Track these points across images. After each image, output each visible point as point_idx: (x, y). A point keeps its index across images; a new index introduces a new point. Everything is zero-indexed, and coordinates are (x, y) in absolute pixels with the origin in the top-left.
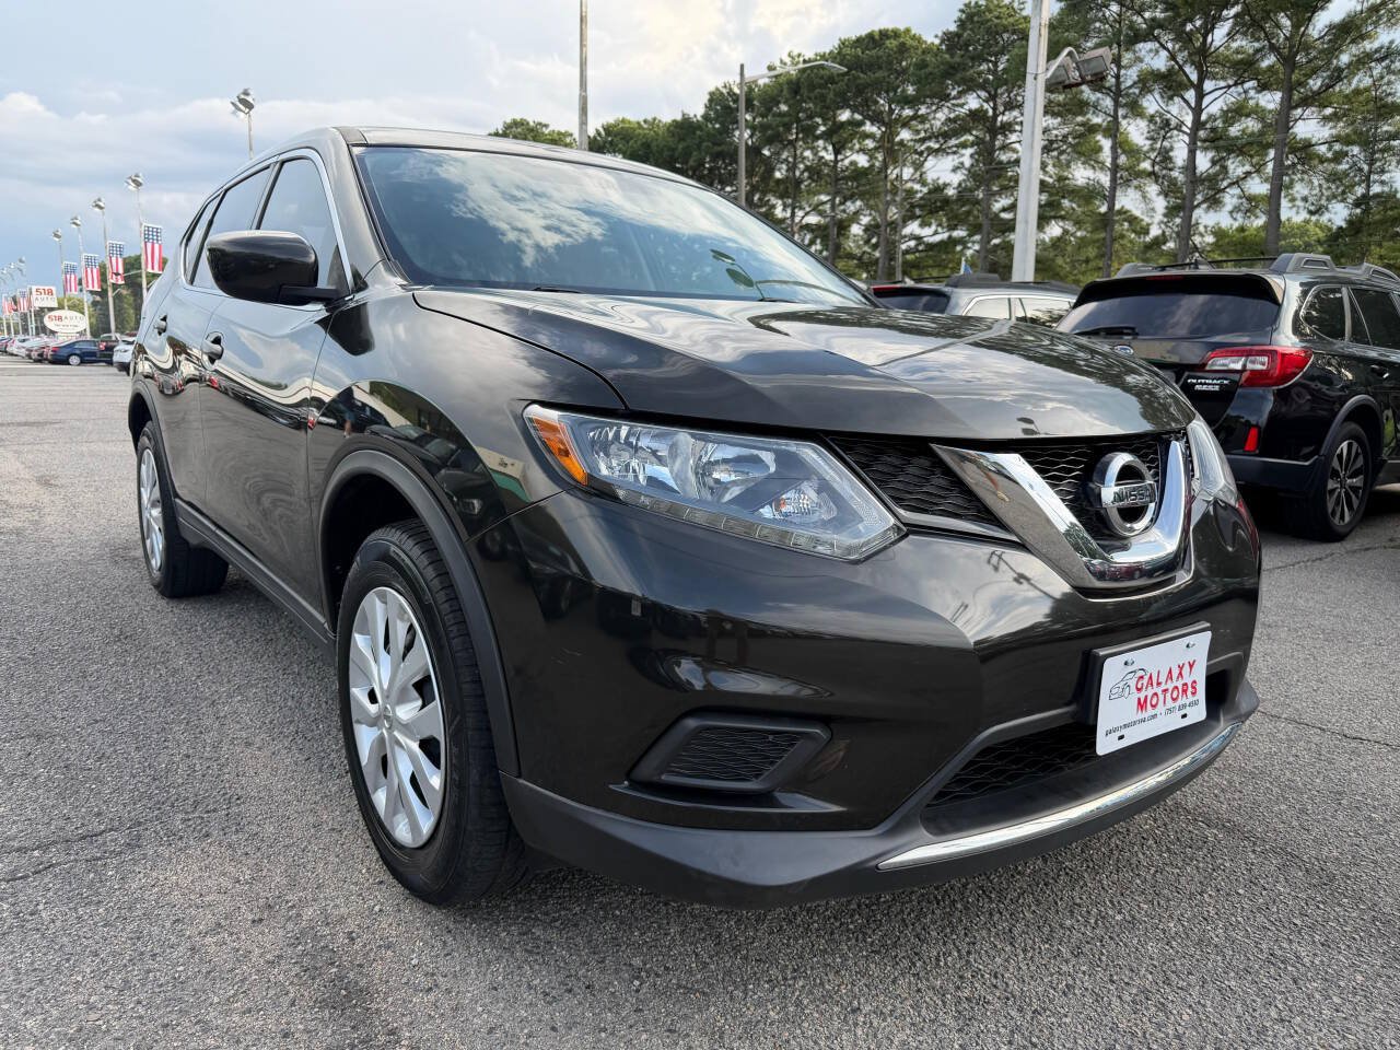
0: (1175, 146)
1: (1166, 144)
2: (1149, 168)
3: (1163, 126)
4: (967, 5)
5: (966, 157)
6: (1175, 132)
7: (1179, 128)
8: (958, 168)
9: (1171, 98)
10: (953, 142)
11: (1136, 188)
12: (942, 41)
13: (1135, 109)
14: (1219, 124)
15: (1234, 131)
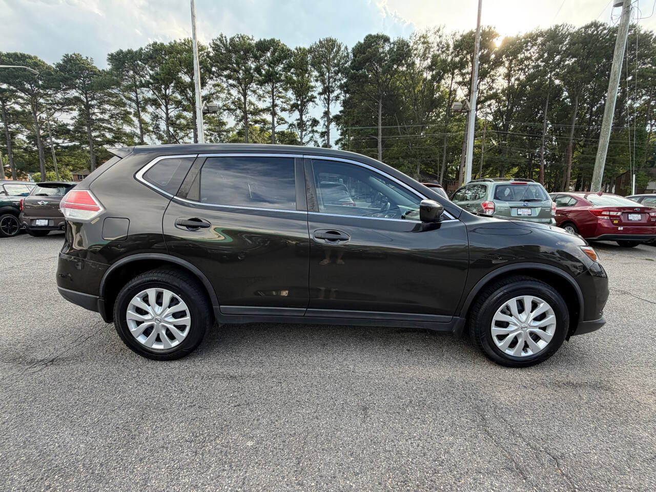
0: (160, 124)
1: (157, 122)
2: (152, 130)
3: (156, 117)
4: (67, 55)
5: (76, 113)
6: (160, 119)
7: (161, 118)
8: (73, 118)
9: (157, 108)
10: (66, 107)
11: (148, 135)
12: (57, 67)
13: (144, 110)
14: (174, 119)
15: (178, 122)
